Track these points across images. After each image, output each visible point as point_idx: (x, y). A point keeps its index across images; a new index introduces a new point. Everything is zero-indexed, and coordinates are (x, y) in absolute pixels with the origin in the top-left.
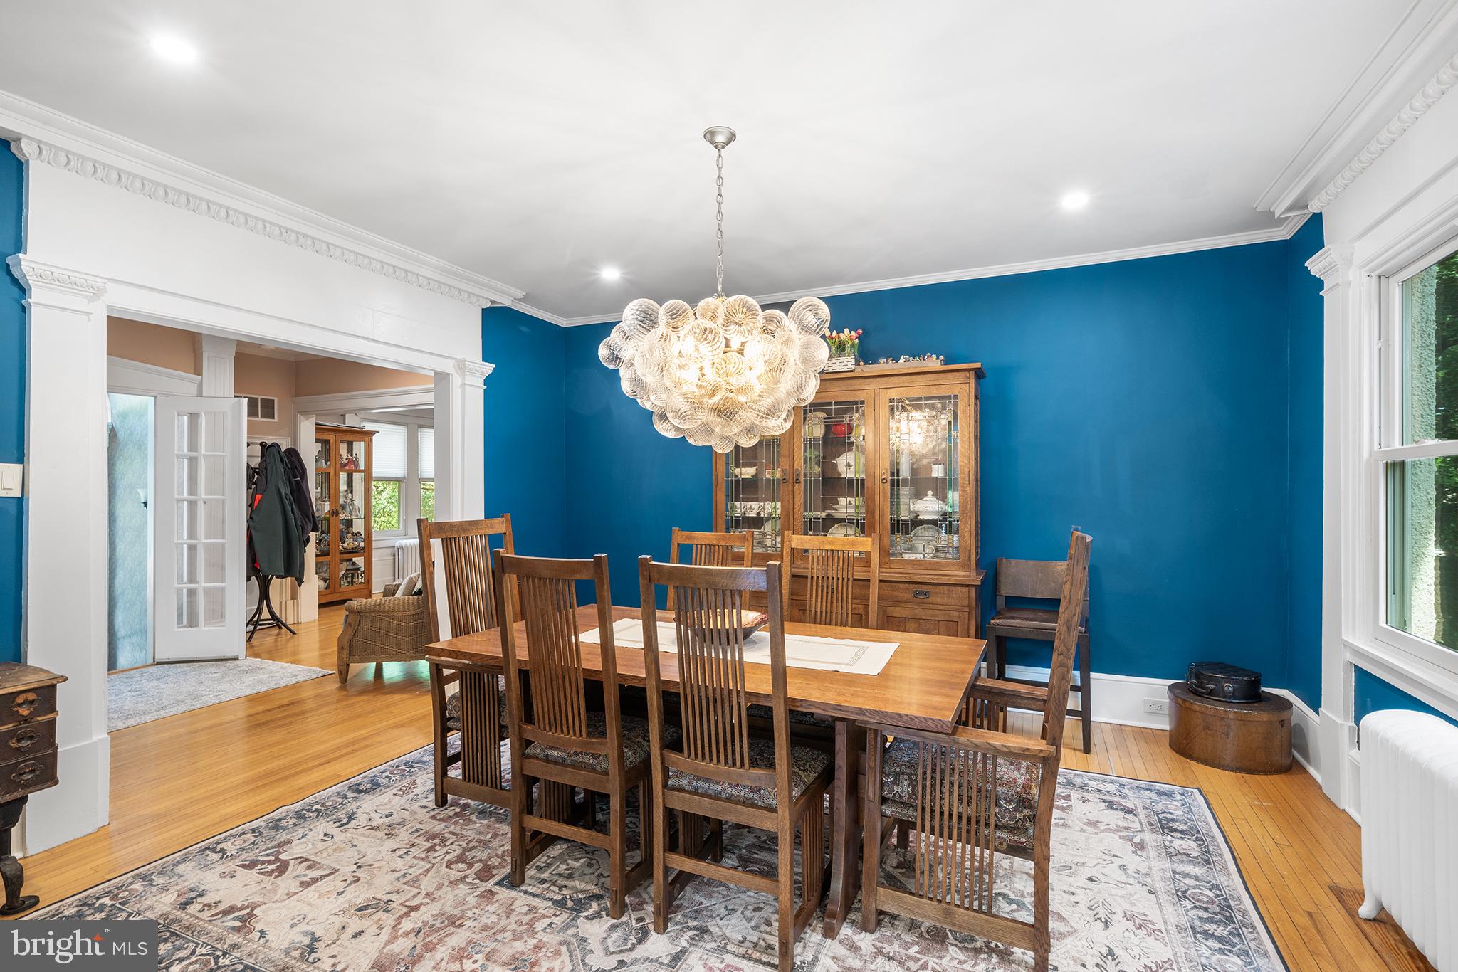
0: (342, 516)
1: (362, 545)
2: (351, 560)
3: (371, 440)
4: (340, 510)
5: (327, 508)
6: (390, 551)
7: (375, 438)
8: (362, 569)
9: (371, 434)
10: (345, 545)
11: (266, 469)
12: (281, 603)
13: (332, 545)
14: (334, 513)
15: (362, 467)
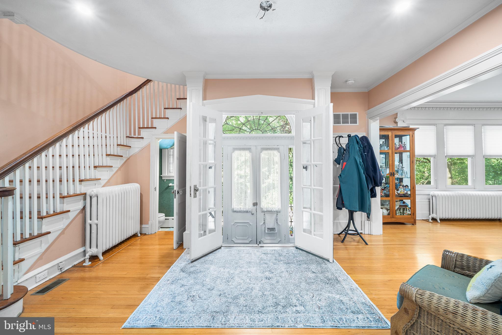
0: (396, 176)
1: (409, 193)
2: (402, 200)
3: (414, 133)
4: (396, 173)
5: (388, 172)
6: (427, 197)
7: (416, 132)
8: (410, 206)
9: (414, 130)
10: (399, 192)
11: (349, 148)
12: (362, 221)
13: (391, 192)
14: (392, 174)
15: (408, 148)
